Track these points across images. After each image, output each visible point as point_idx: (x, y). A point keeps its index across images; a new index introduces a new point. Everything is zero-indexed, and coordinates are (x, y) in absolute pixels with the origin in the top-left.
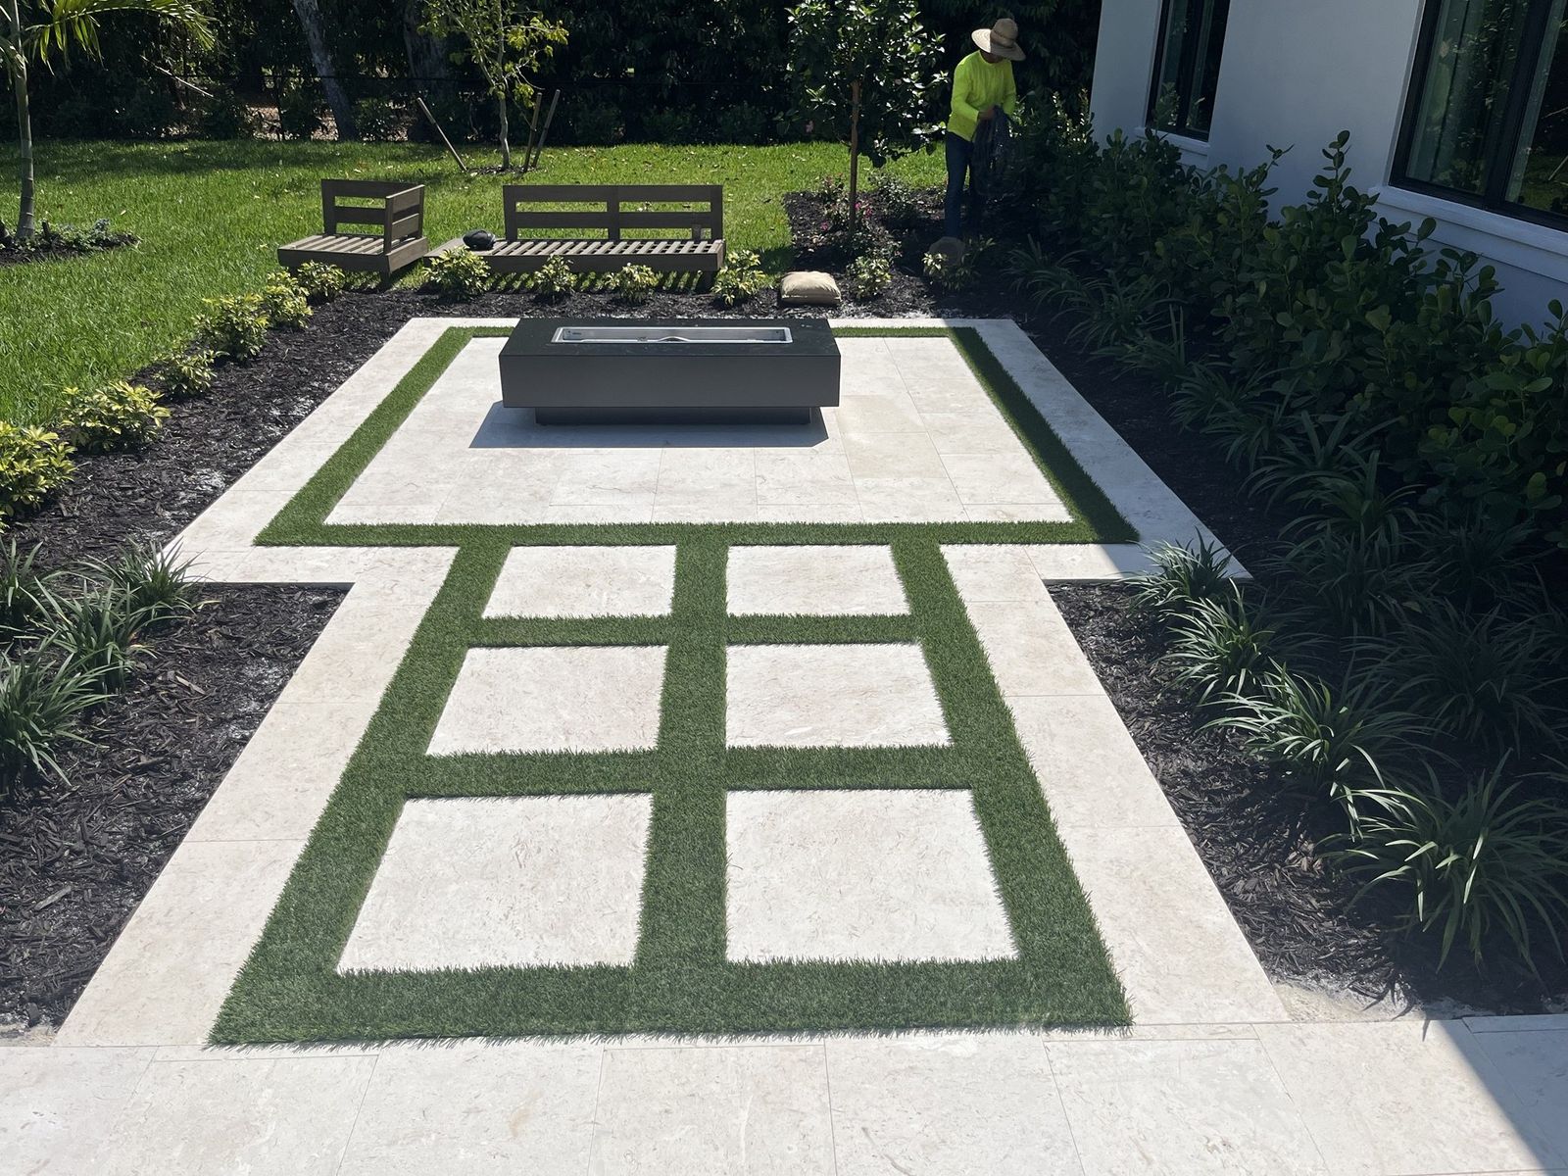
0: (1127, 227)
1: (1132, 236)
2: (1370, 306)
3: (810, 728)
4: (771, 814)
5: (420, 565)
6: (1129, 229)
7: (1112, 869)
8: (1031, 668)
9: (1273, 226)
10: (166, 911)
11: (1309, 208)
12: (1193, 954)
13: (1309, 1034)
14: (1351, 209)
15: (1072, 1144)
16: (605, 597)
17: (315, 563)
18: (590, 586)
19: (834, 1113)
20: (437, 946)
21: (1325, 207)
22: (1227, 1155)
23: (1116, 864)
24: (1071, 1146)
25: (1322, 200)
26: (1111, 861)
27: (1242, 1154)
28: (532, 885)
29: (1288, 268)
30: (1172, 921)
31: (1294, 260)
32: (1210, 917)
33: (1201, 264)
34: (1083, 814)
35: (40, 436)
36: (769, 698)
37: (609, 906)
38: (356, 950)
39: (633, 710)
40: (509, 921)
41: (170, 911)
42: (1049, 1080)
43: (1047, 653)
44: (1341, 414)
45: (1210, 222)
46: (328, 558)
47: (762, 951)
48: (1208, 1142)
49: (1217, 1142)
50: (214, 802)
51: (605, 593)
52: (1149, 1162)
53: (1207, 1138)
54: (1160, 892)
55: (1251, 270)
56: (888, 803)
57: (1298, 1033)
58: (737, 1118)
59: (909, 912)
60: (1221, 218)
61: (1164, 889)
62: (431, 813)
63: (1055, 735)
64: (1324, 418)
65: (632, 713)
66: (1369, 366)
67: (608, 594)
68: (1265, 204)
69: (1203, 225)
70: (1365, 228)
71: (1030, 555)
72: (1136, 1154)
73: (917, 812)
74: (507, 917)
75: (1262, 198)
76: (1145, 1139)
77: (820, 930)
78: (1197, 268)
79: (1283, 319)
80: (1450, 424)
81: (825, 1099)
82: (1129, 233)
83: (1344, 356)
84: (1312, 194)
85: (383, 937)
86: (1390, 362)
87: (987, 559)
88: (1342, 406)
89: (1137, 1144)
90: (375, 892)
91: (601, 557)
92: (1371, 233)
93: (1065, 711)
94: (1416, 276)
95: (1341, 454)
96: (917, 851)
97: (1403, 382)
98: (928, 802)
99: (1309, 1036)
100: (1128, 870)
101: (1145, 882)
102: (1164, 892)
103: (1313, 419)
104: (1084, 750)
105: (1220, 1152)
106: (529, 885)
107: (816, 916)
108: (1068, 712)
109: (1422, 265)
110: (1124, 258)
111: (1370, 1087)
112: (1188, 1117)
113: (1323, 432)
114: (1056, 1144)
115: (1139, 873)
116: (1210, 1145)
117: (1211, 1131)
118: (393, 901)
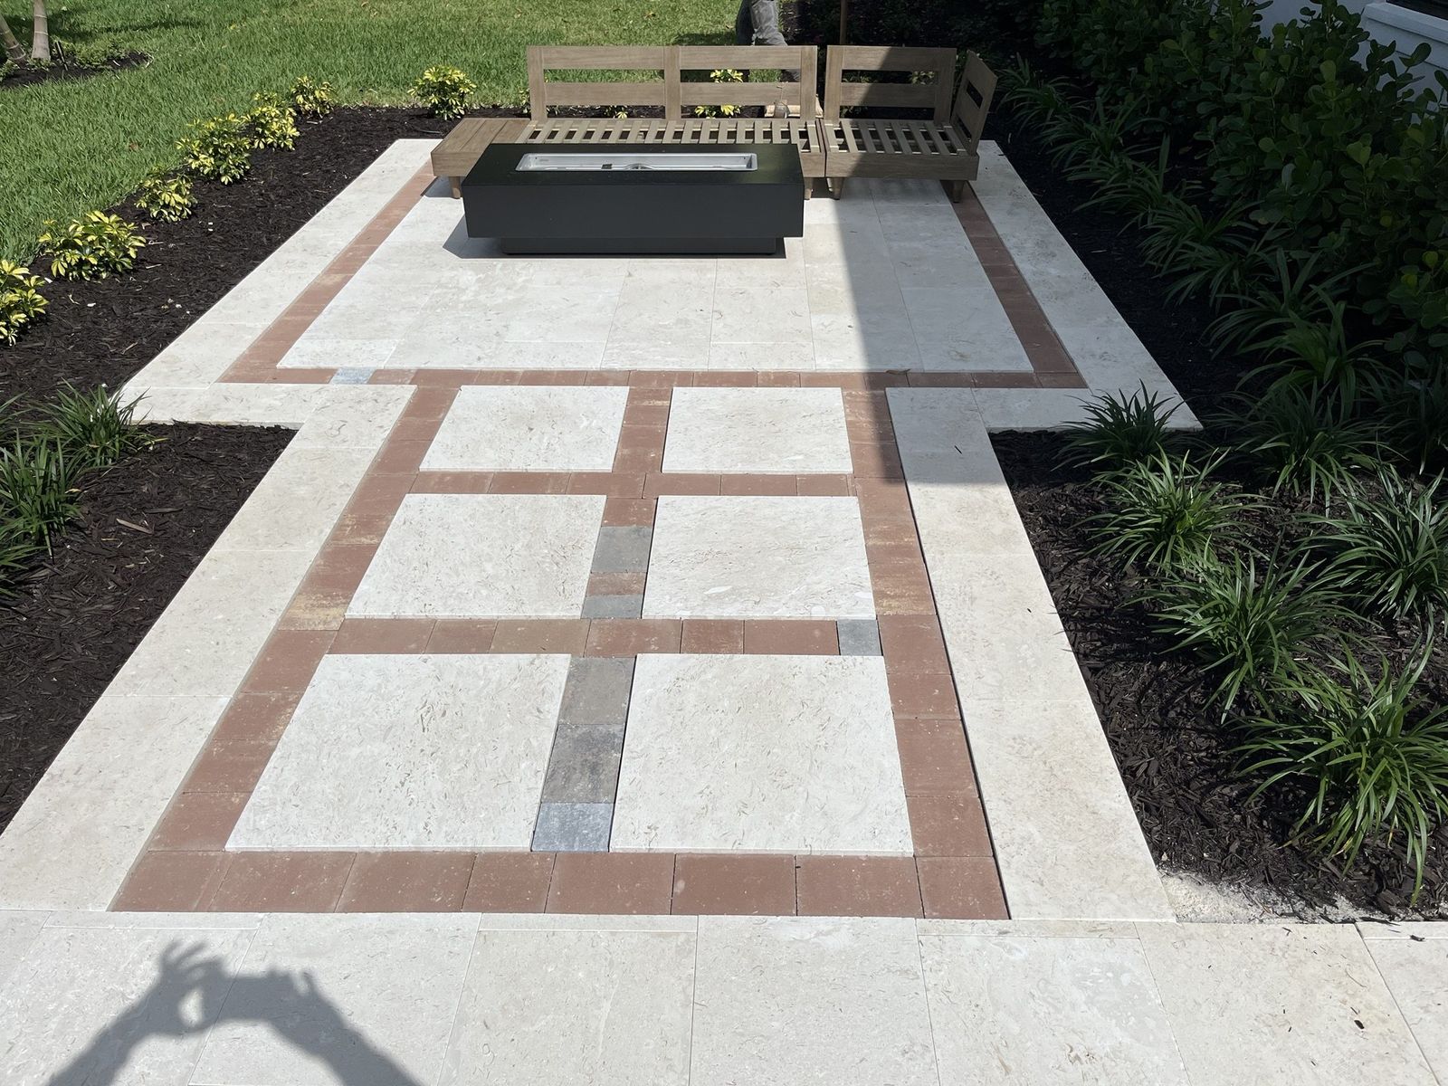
0: (1118, 40)
1: (1122, 50)
2: (1353, 137)
3: (729, 587)
4: (678, 679)
5: (370, 404)
6: (1120, 42)
7: (1013, 748)
8: (961, 524)
9: (1265, 43)
10: (77, 769)
11: (1300, 25)
12: (1084, 842)
13: (1192, 934)
14: (1343, 30)
15: (931, 1048)
16: (545, 440)
17: (266, 401)
18: (532, 429)
19: (697, 1007)
20: (330, 813)
21: (1318, 24)
22: (1089, 1066)
23: (1018, 741)
24: (930, 1051)
25: (1315, 17)
26: (1014, 739)
27: (1103, 1065)
28: (432, 750)
29: (1274, 90)
30: (1067, 805)
31: (1281, 82)
32: (1107, 802)
33: (1189, 82)
34: (993, 686)
35: (12, 270)
36: (693, 554)
37: (505, 775)
38: (252, 815)
39: (557, 564)
40: (405, 789)
41: (80, 768)
42: (918, 978)
43: (980, 508)
44: (1313, 251)
45: (1201, 36)
46: (282, 396)
47: (649, 828)
48: (1071, 1051)
49: (1080, 1051)
50: (137, 654)
51: (546, 438)
52: (1007, 1070)
53: (1071, 1047)
54: (1059, 773)
55: (1239, 91)
56: (797, 670)
57: (1181, 932)
58: (600, 1008)
59: (801, 789)
60: (1213, 34)
61: (1064, 770)
62: (344, 670)
63: (976, 598)
64: (1296, 255)
65: (555, 568)
66: (1347, 201)
67: (549, 439)
68: (1259, 18)
69: (1195, 40)
70: (1356, 49)
71: (977, 400)
72: (996, 1063)
73: (823, 680)
74: (403, 784)
75: (1257, 12)
76: (1007, 1046)
77: (710, 808)
78: (1186, 86)
79: (1266, 144)
80: (1424, 267)
81: (690, 991)
82: (1120, 47)
83: (1323, 186)
84: (1306, 11)
85: (279, 803)
86: (1368, 197)
87: (934, 405)
88: (1315, 241)
89: (998, 1050)
90: (279, 754)
91: (547, 397)
92: (1361, 56)
93: (989, 572)
94: (1403, 103)
95: (1310, 295)
96: (818, 723)
97: (1379, 220)
98: (837, 669)
99: (1191, 937)
100: (1030, 748)
101: (1045, 763)
102: (1064, 773)
103: (1287, 254)
104: (1002, 616)
105: (1082, 1064)
106: (428, 751)
107: (707, 791)
108: (993, 573)
109: (1411, 92)
110: (1113, 74)
111: (1247, 995)
112: (1054, 1023)
113: (1294, 268)
114: (915, 1049)
115: (1041, 752)
116: (1073, 1054)
117: (1074, 1040)
118: (295, 765)
